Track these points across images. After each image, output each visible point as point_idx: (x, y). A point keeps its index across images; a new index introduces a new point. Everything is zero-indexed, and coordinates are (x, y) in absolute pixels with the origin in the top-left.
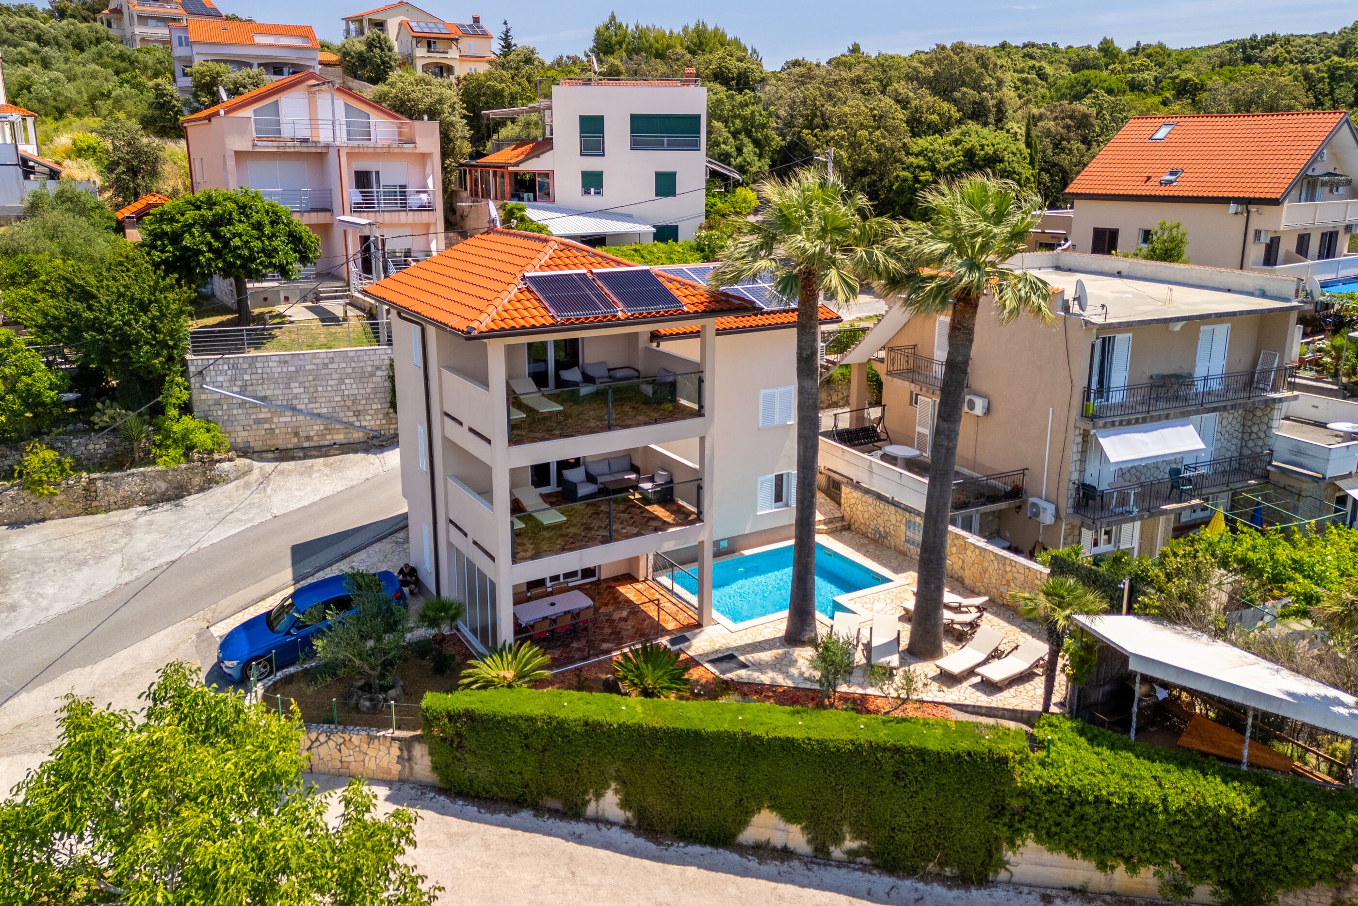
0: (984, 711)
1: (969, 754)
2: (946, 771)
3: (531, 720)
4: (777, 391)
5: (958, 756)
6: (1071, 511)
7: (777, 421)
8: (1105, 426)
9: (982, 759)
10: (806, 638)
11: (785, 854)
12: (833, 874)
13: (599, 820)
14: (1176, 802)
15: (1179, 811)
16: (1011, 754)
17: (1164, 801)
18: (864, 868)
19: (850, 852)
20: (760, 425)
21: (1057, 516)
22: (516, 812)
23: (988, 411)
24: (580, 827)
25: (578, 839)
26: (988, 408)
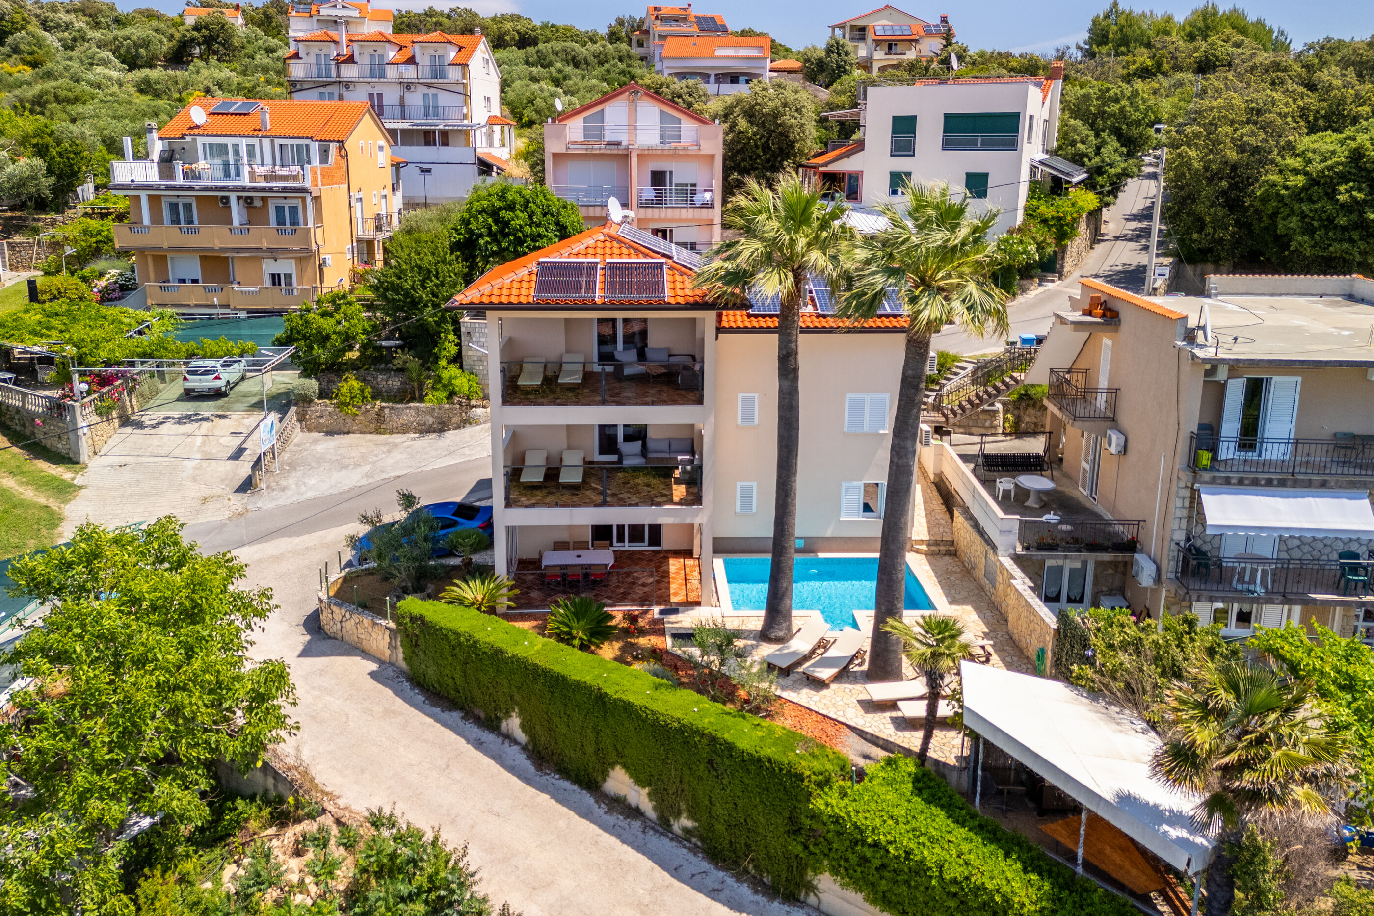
0: (881, 742)
1: (770, 761)
2: (748, 771)
3: (457, 634)
4: (868, 398)
5: (759, 760)
6: (1172, 576)
7: (866, 429)
8: (1213, 481)
9: (781, 770)
10: (773, 636)
11: (635, 813)
12: (665, 845)
13: (508, 737)
14: (954, 871)
15: (955, 881)
16: (807, 773)
17: (941, 867)
18: (694, 850)
19: (686, 830)
20: (846, 429)
21: (1158, 580)
22: (450, 710)
23: (1125, 449)
24: (488, 737)
25: (478, 745)
26: (1125, 448)
